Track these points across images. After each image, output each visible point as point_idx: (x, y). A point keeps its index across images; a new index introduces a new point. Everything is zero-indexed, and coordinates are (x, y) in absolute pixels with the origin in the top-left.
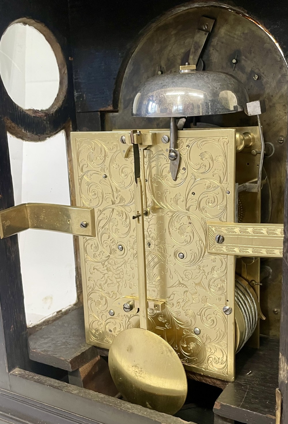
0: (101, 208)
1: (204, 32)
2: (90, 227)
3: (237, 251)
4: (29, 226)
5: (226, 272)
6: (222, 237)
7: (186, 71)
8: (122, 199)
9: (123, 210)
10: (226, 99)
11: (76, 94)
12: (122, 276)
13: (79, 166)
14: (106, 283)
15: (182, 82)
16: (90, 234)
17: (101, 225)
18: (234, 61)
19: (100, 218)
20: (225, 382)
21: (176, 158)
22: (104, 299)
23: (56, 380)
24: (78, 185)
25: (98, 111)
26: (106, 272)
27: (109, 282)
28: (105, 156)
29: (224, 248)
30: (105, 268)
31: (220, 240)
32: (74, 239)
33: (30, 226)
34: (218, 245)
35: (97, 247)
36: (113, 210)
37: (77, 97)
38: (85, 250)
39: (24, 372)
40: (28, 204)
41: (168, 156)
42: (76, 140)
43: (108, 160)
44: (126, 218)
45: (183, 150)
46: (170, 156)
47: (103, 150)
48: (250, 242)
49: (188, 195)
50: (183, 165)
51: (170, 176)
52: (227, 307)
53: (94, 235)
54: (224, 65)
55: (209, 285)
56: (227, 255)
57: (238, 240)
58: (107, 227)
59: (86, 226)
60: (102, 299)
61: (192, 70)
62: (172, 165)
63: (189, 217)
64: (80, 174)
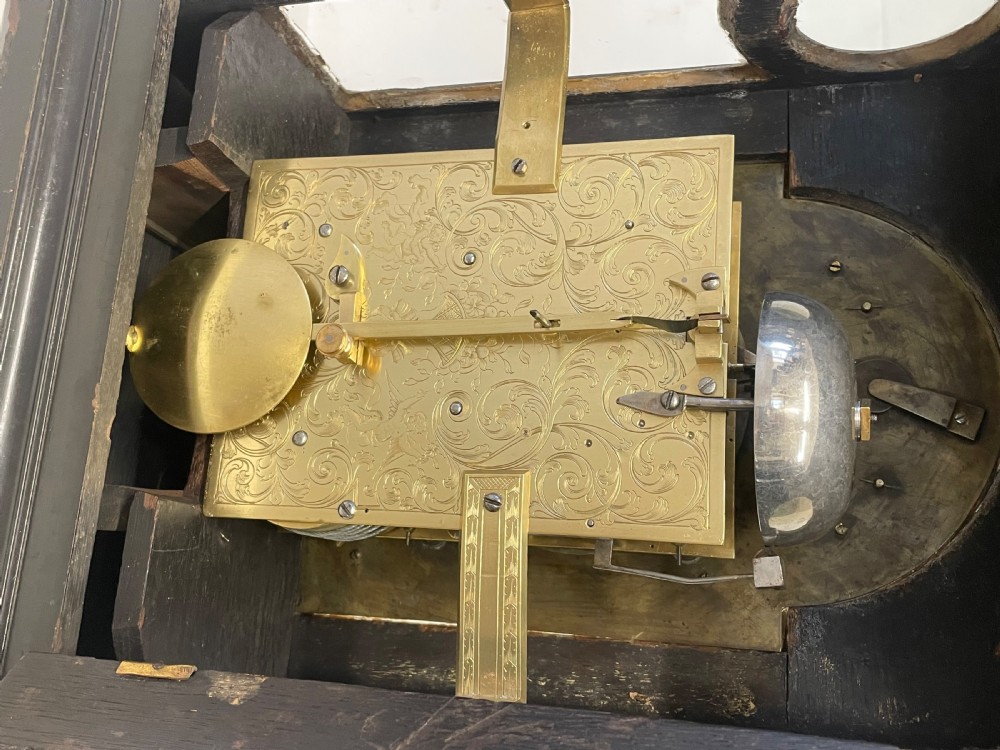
0: (558, 212)
1: (948, 418)
2: (514, 181)
3: (469, 540)
4: (516, 10)
5: (425, 511)
6: (498, 509)
7: (857, 418)
8: (578, 266)
9: (555, 269)
11: (833, 89)
12: (407, 259)
13: (655, 156)
14: (391, 217)
15: (829, 435)
16: (499, 183)
17: (520, 210)
18: (880, 483)
19: (535, 206)
20: (201, 495)
21: (665, 405)
22: (354, 212)
23: (163, 106)
24: (611, 151)
25: (789, 149)
26: (416, 219)
27: (394, 226)
28: (675, 227)
29: (474, 509)
30: (424, 218)
31: (491, 505)
32: (491, 85)
33: (516, 13)
34: (480, 497)
35: (470, 198)
36: (553, 243)
37: (824, 92)
38: (463, 166)
39: (173, 18)
40: (568, 9)
41: (669, 387)
42: (714, 149)
43: (667, 234)
44: (535, 276)
45: (683, 423)
46: (671, 394)
47: (690, 221)
48: (490, 567)
49: (586, 430)
50: (651, 421)
51: (629, 391)
52: (353, 511)
53: (497, 190)
54: (874, 459)
55: (396, 470)
56: (461, 515)
57: (491, 538)
58: (516, 225)
59: (517, 168)
60: (356, 204)
61: (859, 431)
62: (650, 397)
63: (538, 430)
64: (637, 159)
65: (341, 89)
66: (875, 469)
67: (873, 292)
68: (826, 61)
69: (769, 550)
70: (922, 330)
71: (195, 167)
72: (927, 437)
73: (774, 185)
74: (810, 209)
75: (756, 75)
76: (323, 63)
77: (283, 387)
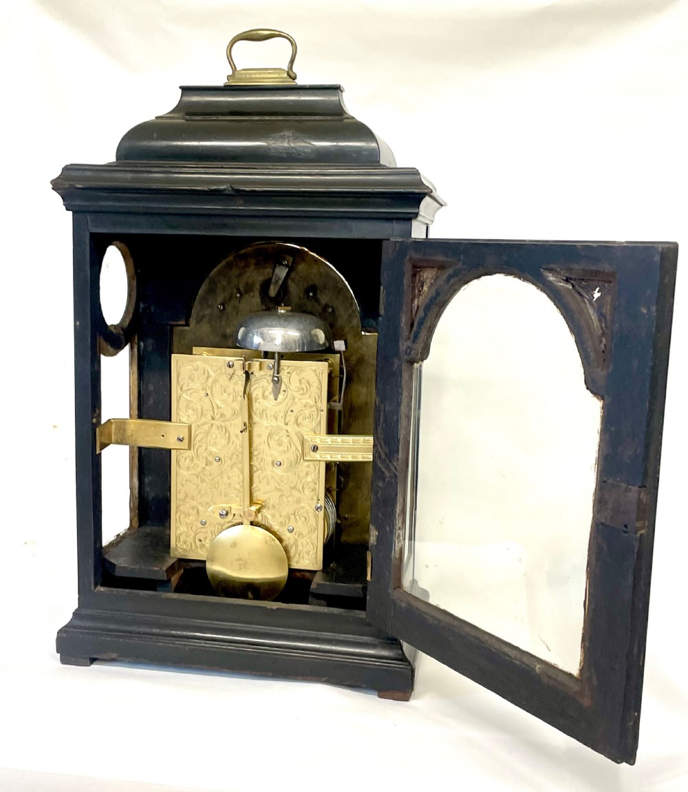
0: (199, 423)
1: (284, 267)
2: (186, 441)
3: (329, 458)
4: (111, 440)
5: (319, 475)
6: (317, 446)
7: (283, 311)
8: (222, 415)
9: (223, 424)
10: (317, 336)
11: (142, 306)
12: (216, 486)
13: (179, 384)
14: (199, 494)
16: (187, 448)
17: (198, 439)
18: (311, 294)
19: (198, 432)
20: (313, 572)
21: (277, 382)
22: (196, 510)
24: (176, 402)
25: (167, 324)
26: (200, 483)
27: (202, 492)
28: (208, 377)
29: (317, 456)
30: (199, 479)
31: (315, 449)
33: (113, 441)
34: (312, 453)
35: (192, 460)
36: (212, 425)
37: (143, 309)
38: (178, 462)
40: (113, 419)
41: (270, 380)
42: (177, 362)
43: (211, 380)
44: (225, 433)
45: (284, 375)
46: (273, 380)
47: (206, 372)
48: (339, 449)
49: (287, 412)
50: (283, 387)
51: (272, 396)
52: (319, 505)
53: (189, 448)
54: (302, 296)
55: (303, 488)
56: (320, 461)
57: (330, 449)
58: (205, 440)
59: (180, 440)
60: (193, 509)
61: (288, 311)
62: (274, 388)
63: (287, 431)
64: (179, 391)
65: (129, 529)
66: (306, 296)
67: (232, 292)
68: (132, 310)
69: (332, 345)
70: (248, 274)
71: (175, 579)
72: (293, 275)
73: (183, 331)
74: (195, 316)
75: (134, 338)
76: (119, 535)
77: (270, 537)
